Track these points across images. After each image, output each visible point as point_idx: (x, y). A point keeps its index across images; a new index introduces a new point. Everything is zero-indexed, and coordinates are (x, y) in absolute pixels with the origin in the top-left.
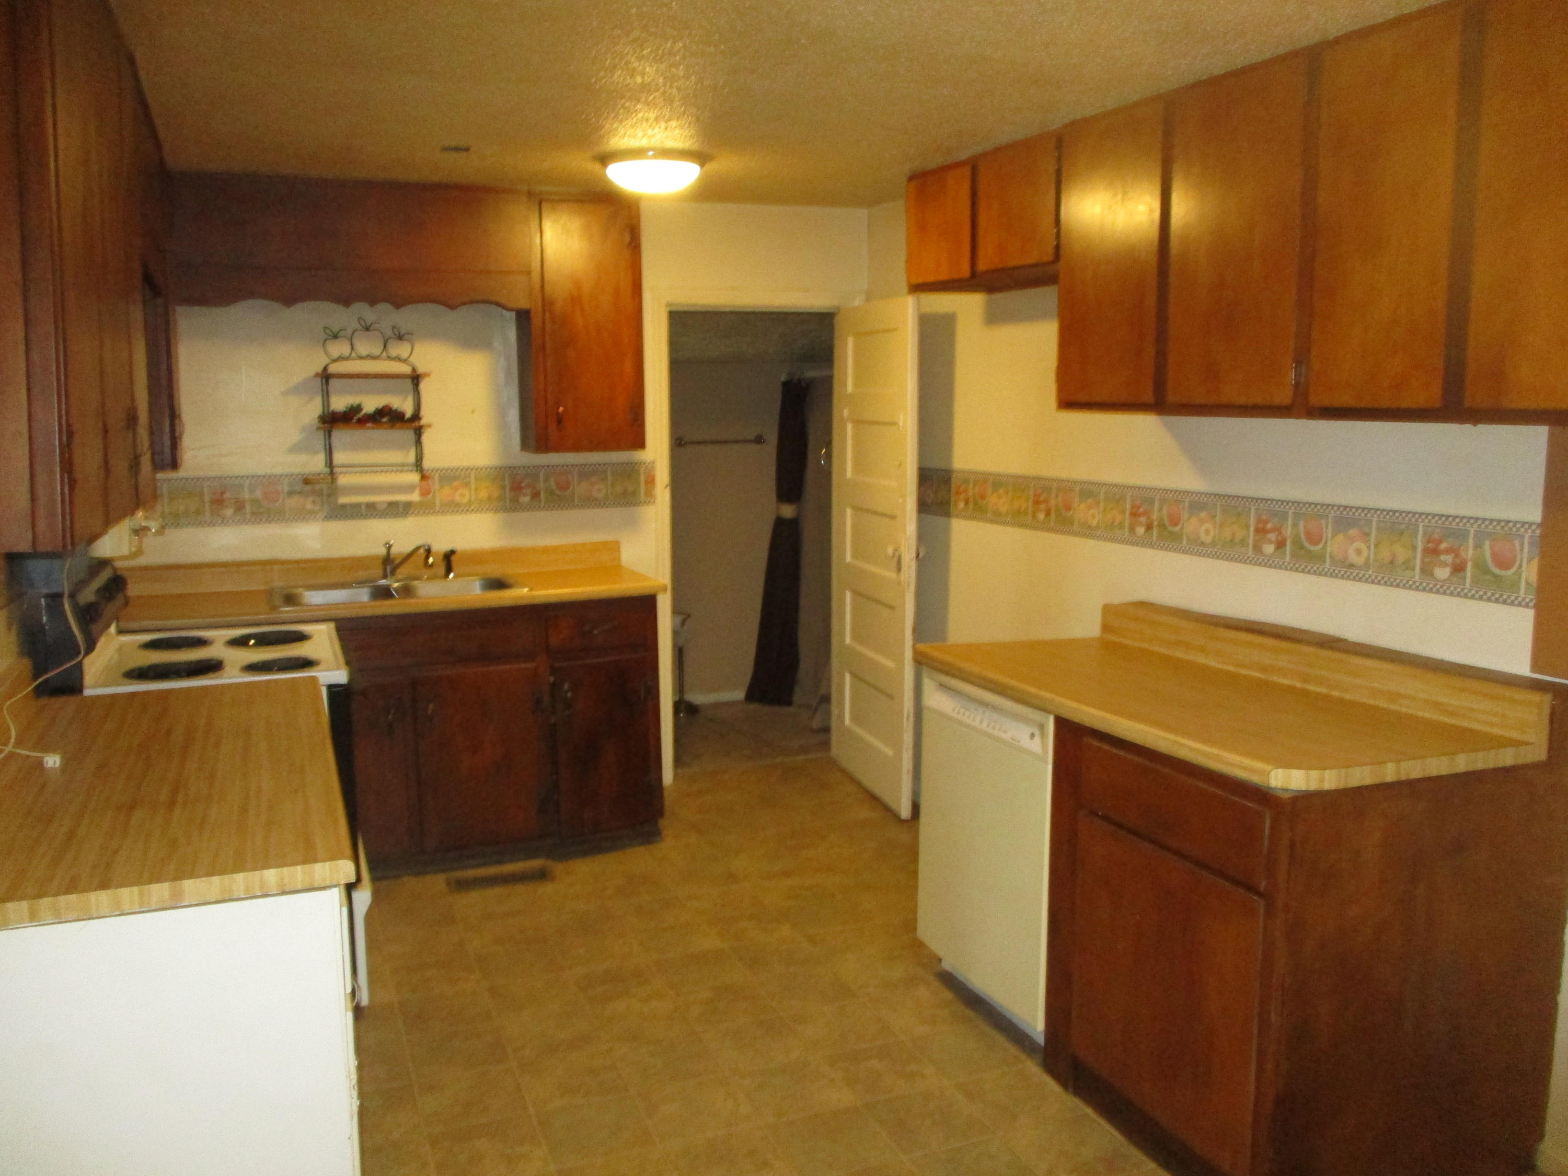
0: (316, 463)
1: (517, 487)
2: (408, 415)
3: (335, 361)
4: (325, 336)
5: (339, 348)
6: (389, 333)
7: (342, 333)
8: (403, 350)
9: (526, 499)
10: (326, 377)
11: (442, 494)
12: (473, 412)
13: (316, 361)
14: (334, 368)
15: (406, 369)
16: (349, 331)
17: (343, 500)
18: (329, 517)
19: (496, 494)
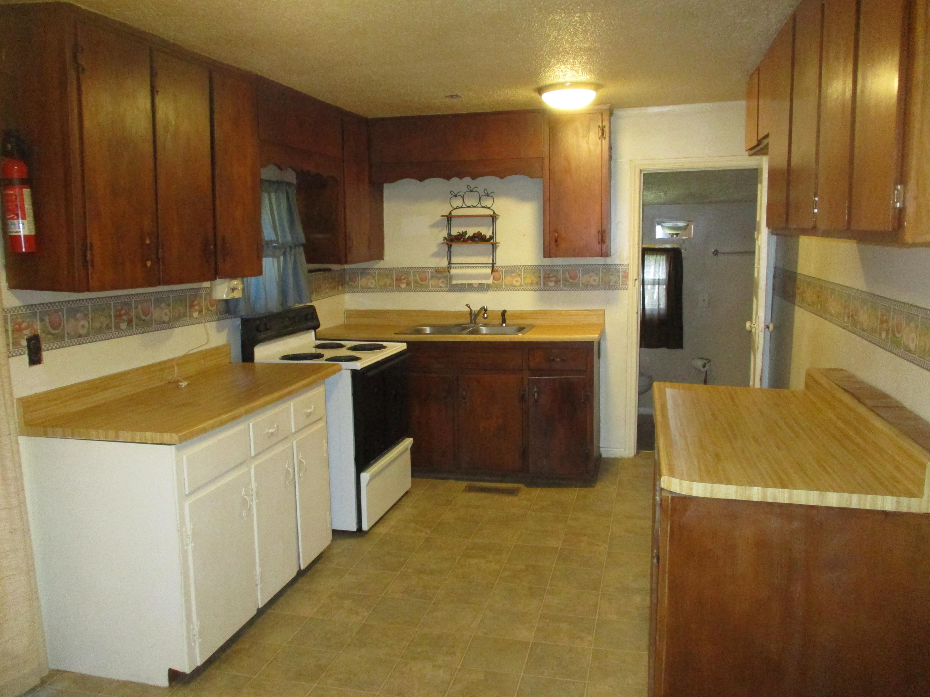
0: (444, 263)
1: (547, 278)
2: (488, 237)
3: (455, 209)
4: (450, 196)
5: (457, 202)
6: (482, 193)
7: (458, 194)
8: (487, 202)
9: (551, 284)
10: (449, 218)
11: (507, 280)
12: (524, 236)
13: (445, 210)
14: (454, 213)
15: (490, 213)
16: (462, 194)
17: (454, 282)
18: (449, 291)
19: (535, 280)
